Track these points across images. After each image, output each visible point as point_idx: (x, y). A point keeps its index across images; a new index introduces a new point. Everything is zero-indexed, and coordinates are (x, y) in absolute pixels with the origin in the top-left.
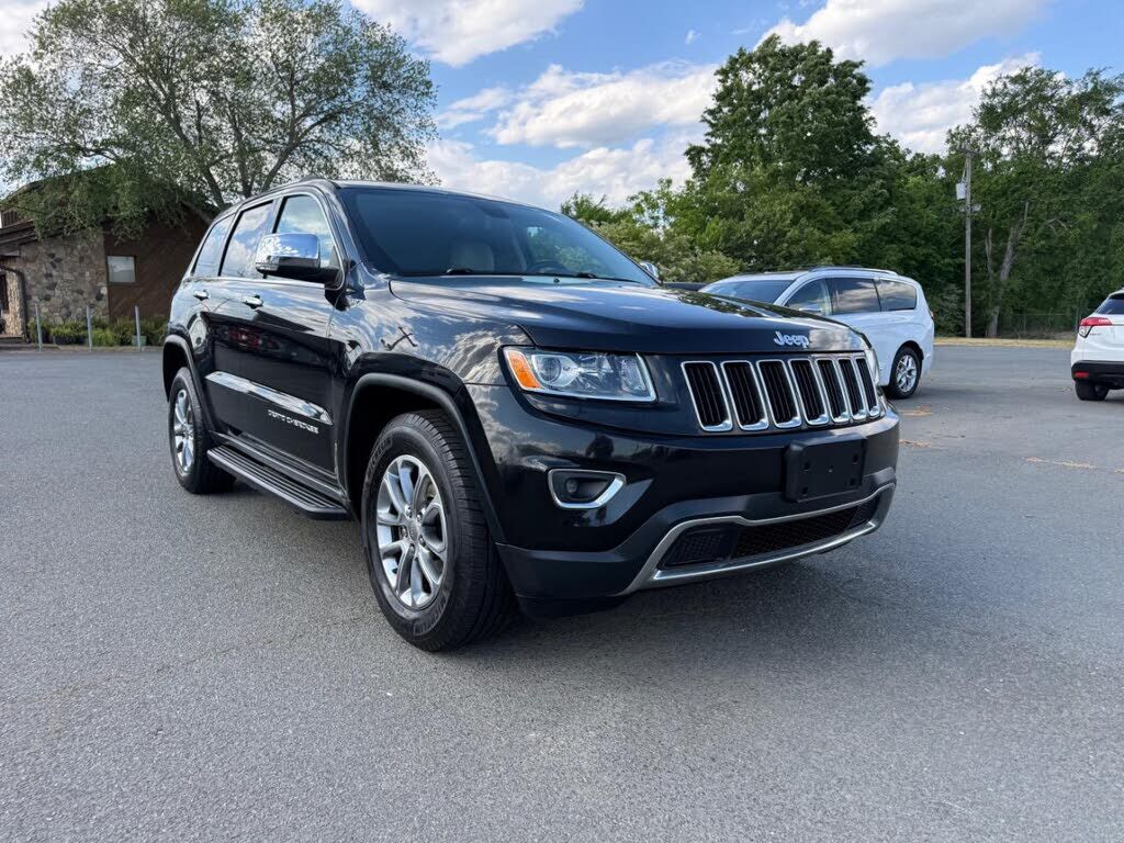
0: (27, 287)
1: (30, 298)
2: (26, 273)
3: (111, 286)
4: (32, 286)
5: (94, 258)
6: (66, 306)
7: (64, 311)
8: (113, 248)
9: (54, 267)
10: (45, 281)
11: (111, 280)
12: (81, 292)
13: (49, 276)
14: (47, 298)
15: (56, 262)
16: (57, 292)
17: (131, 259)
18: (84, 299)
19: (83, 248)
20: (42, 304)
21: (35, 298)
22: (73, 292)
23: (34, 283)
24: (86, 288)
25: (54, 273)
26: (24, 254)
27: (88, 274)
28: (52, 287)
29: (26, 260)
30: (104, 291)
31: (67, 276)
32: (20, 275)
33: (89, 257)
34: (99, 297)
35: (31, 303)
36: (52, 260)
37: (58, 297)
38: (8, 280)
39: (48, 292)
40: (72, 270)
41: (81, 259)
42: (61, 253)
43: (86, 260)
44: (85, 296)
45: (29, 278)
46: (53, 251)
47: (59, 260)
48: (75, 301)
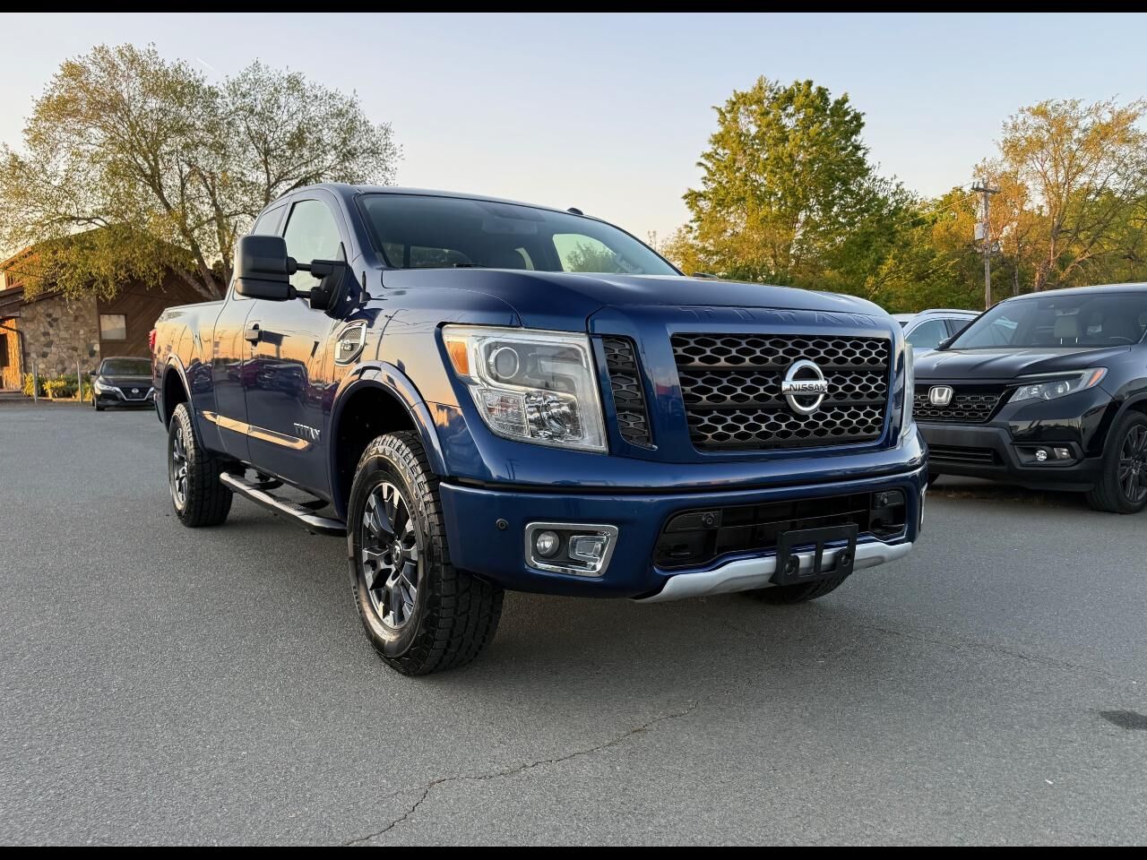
0: (26, 346)
1: (29, 354)
2: (26, 333)
3: (103, 343)
4: (30, 344)
5: (88, 317)
6: (62, 362)
7: (60, 367)
8: (105, 308)
9: (51, 326)
10: (42, 339)
11: (103, 338)
12: (75, 349)
13: (46, 334)
14: (44, 355)
15: (53, 322)
16: (54, 349)
17: (122, 317)
18: (79, 355)
19: (78, 308)
20: (40, 360)
21: (33, 355)
22: (68, 349)
23: (32, 342)
24: (81, 345)
25: (51, 331)
26: (23, 315)
27: (82, 332)
28: (49, 344)
29: (25, 320)
30: (97, 348)
31: (63, 334)
32: (20, 333)
33: (83, 316)
34: (92, 353)
35: (29, 360)
36: (49, 320)
37: (55, 354)
38: (9, 339)
39: (45, 349)
40: (67, 329)
41: (76, 318)
42: (57, 313)
43: (81, 320)
44: (80, 352)
45: (28, 337)
46: (51, 311)
47: (56, 320)
48: (71, 357)
